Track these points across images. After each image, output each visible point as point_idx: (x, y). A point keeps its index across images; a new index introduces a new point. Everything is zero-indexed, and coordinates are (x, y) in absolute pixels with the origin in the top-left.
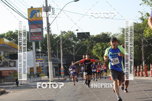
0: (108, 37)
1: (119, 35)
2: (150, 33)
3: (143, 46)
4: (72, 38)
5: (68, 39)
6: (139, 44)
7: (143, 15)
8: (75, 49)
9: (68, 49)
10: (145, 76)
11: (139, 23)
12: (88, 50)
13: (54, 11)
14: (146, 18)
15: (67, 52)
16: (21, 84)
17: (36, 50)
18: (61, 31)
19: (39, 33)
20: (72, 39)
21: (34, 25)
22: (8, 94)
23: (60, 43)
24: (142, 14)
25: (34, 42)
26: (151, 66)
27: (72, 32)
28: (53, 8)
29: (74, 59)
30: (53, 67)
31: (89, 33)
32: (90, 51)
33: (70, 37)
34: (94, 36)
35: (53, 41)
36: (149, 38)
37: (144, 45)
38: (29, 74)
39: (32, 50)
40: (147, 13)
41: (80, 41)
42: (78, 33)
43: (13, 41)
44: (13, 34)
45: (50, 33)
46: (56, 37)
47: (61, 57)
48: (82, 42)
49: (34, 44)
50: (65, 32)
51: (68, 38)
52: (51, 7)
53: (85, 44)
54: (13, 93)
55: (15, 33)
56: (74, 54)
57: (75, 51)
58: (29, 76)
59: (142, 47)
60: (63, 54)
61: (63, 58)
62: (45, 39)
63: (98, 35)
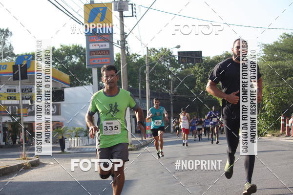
4: (168, 62)
5: (161, 64)
8: (173, 82)
9: (160, 82)
12: (198, 86)
13: (134, 10)
15: (158, 88)
16: (69, 149)
17: (98, 83)
18: (147, 48)
19: (106, 51)
20: (169, 64)
21: (96, 36)
22: (44, 168)
23: (145, 72)
25: (95, 67)
27: (169, 50)
28: (132, 4)
29: (172, 103)
30: (131, 116)
31: (201, 52)
32: (202, 88)
33: (165, 60)
34: (209, 58)
35: (132, 68)
38: (85, 130)
39: (92, 83)
41: (183, 67)
42: (178, 52)
43: (55, 66)
44: (56, 52)
45: (126, 52)
46: (137, 60)
47: (146, 98)
48: (187, 70)
49: (95, 72)
50: (154, 49)
51: (160, 62)
52: (128, 1)
53: (193, 74)
54: (55, 165)
55: (58, 50)
56: (171, 92)
57: (174, 86)
58: (85, 133)
60: (151, 92)
61: (150, 98)
62: (116, 62)
63: (218, 56)
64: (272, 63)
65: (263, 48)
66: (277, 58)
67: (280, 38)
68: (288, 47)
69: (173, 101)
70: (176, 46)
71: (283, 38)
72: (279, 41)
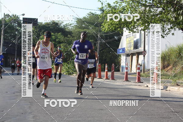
0: (59, 26)
1: (72, 25)
2: (109, 27)
3: (99, 42)
4: (16, 23)
5: (12, 24)
6: (94, 39)
7: (104, 6)
9: (10, 36)
10: (98, 77)
11: (97, 14)
14: (106, 9)
15: (8, 39)
18: (4, 13)
20: (17, 25)
23: (1, 28)
24: (102, 3)
26: (106, 67)
27: (18, 16)
31: (37, 19)
33: (14, 22)
34: (42, 23)
36: (107, 33)
37: (100, 40)
40: (109, 3)
42: (23, 18)
50: (8, 15)
56: (16, 42)
59: (97, 43)
61: (3, 45)
63: (48, 23)
64: (81, 30)
65: (76, 20)
66: (84, 27)
67: (87, 15)
68: (92, 21)
69: (17, 48)
70: (22, 14)
71: (89, 15)
72: (86, 17)
